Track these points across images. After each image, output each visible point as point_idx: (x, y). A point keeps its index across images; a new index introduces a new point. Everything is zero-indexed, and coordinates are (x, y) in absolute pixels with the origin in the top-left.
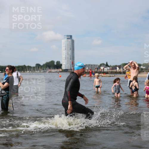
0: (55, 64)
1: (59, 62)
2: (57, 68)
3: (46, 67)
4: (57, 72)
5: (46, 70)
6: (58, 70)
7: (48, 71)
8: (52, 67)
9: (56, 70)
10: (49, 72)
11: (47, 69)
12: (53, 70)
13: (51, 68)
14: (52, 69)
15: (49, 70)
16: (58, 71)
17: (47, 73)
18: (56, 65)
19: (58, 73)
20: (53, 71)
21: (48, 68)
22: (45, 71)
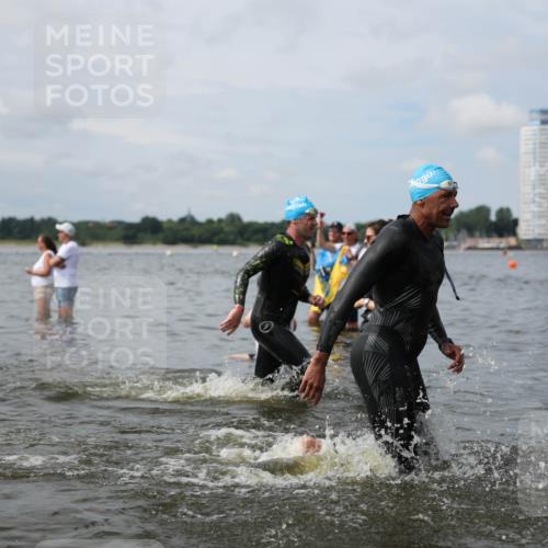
0: (493, 217)
1: (508, 210)
2: (501, 235)
3: (458, 230)
4: (498, 249)
5: (456, 239)
6: (503, 242)
7: (464, 246)
8: (480, 230)
9: (495, 242)
10: (469, 248)
11: (461, 235)
12: (486, 240)
13: (477, 234)
14: (481, 236)
15: (470, 242)
16: (502, 245)
17: (461, 251)
18: (495, 224)
19: (505, 253)
20: (484, 243)
21: (464, 233)
22: (455, 243)
